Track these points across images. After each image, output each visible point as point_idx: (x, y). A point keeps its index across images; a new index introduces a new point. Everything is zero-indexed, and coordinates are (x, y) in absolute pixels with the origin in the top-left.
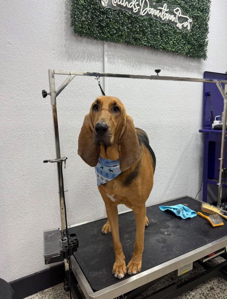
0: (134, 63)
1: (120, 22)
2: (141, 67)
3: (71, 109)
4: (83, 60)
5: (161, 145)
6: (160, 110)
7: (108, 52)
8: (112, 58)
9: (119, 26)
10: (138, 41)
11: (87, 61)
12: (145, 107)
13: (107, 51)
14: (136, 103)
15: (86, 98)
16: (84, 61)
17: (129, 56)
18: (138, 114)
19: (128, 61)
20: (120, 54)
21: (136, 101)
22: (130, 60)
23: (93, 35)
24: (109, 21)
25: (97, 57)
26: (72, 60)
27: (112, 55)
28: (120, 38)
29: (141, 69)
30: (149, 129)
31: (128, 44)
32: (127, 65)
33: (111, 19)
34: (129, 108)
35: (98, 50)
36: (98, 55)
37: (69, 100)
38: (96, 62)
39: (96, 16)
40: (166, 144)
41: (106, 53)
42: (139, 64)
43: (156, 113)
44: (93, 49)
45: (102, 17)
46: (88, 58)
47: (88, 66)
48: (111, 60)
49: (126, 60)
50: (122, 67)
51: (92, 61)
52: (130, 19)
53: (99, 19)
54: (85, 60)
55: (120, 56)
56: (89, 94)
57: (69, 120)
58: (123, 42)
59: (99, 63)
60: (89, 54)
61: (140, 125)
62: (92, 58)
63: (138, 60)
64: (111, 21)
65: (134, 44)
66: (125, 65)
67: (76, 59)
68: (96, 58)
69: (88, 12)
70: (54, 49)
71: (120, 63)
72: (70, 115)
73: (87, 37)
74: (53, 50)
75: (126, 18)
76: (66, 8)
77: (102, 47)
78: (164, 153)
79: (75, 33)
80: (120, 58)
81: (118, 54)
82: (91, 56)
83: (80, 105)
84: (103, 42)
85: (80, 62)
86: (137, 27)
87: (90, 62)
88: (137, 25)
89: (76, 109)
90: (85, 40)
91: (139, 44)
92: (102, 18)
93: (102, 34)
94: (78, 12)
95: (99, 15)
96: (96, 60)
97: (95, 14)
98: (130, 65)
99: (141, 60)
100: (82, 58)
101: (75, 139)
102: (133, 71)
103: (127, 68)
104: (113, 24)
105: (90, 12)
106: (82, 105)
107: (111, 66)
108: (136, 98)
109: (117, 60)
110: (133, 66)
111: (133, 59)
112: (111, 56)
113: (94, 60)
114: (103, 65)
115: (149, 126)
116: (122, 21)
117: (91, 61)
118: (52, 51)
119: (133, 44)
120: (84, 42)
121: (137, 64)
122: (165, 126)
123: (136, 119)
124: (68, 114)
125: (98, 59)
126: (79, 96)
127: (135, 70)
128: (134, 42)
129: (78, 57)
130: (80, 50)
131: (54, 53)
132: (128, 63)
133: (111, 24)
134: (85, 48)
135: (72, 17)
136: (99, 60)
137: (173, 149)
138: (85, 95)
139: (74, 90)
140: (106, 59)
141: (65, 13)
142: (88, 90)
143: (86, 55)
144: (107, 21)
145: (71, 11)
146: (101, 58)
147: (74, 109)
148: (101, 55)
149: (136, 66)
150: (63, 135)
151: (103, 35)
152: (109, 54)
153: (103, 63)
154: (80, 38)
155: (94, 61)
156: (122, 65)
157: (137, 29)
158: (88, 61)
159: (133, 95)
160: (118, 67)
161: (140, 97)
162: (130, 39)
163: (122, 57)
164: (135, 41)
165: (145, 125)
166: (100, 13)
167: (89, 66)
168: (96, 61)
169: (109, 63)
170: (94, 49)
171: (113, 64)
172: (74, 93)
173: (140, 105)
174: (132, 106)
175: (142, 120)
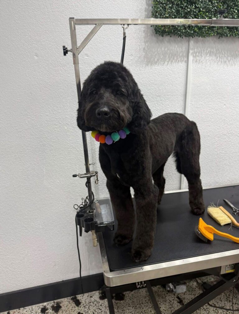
0: (227, 58)
1: (212, 10)
2: (235, 63)
4: (163, 63)
7: (195, 49)
8: (198, 56)
9: (210, 16)
10: (234, 31)
11: (167, 64)
12: (236, 111)
13: (193, 48)
14: (225, 106)
15: (164, 106)
16: (165, 64)
17: (220, 51)
18: (226, 119)
19: (219, 56)
20: (209, 49)
21: (225, 105)
22: (221, 55)
23: (177, 32)
24: (198, 12)
25: (180, 57)
26: (151, 65)
27: (199, 53)
28: (210, 31)
29: (235, 64)
31: (220, 36)
32: (217, 62)
33: (201, 9)
34: (215, 113)
35: (182, 48)
36: (181, 54)
38: (178, 64)
39: (182, 8)
41: (191, 51)
42: (233, 59)
44: (175, 49)
45: (189, 8)
46: (169, 60)
47: (168, 69)
48: (198, 58)
49: (216, 56)
50: (210, 65)
52: (226, 3)
53: (186, 11)
54: (166, 62)
55: (208, 52)
56: (167, 100)
58: (214, 35)
59: (182, 63)
60: (170, 55)
61: (228, 132)
62: (174, 59)
63: (232, 54)
64: (201, 11)
65: (229, 35)
66: (215, 62)
67: (156, 63)
68: (179, 59)
69: (172, 6)
70: (132, 55)
71: (208, 61)
73: (170, 36)
74: (130, 55)
75: (221, 3)
76: (147, 4)
77: (187, 45)
79: (156, 33)
80: (209, 54)
81: (207, 50)
82: (173, 57)
84: (189, 39)
85: (159, 65)
86: (235, 12)
88: (234, 10)
90: (167, 38)
91: (235, 34)
92: (189, 10)
93: (189, 29)
94: (161, 8)
95: (186, 6)
96: (179, 61)
97: (181, 6)
98: (221, 61)
99: (237, 53)
100: (162, 61)
103: (216, 66)
104: (203, 14)
105: (174, 4)
107: (197, 66)
108: (225, 101)
109: (205, 58)
110: (225, 62)
111: (225, 53)
112: (197, 54)
113: (176, 61)
114: (186, 65)
116: (216, 8)
117: (173, 63)
118: (130, 57)
119: (227, 36)
120: (166, 42)
121: (231, 59)
123: (223, 126)
125: (181, 59)
126: (156, 104)
127: (227, 66)
128: (229, 33)
129: (158, 60)
130: (160, 52)
131: (131, 60)
132: (218, 59)
133: (200, 14)
134: (166, 49)
135: (153, 15)
136: (182, 61)
138: (164, 102)
139: (152, 98)
140: (191, 58)
141: (145, 11)
142: (166, 97)
143: (167, 57)
144: (196, 12)
145: (152, 7)
146: (185, 58)
148: (185, 54)
149: (229, 61)
151: (189, 31)
152: (195, 51)
153: (187, 64)
154: (161, 38)
155: (176, 63)
156: (210, 63)
157: (235, 15)
158: (170, 63)
159: (222, 97)
160: (205, 66)
161: (230, 99)
162: (223, 31)
163: (212, 53)
164: (231, 32)
165: (234, 132)
166: (187, 4)
167: (170, 68)
168: (178, 62)
169: (194, 62)
170: (177, 48)
171: (199, 63)
172: (151, 101)
173: (230, 108)
174: (218, 111)
175: (230, 127)
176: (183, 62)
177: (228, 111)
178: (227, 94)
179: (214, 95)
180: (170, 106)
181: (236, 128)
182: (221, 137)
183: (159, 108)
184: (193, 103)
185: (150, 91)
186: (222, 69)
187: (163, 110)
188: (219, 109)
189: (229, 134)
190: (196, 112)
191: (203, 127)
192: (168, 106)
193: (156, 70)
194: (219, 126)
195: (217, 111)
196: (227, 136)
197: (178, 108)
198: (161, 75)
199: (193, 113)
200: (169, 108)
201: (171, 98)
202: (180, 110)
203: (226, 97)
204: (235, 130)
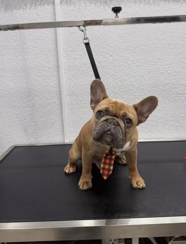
3: (13, 69)
5: (160, 119)
6: (158, 66)
11: (30, 7)
12: (128, 64)
14: (111, 58)
15: (33, 55)
18: (116, 74)
21: (111, 56)
30: (135, 96)
32: (94, 3)
37: (10, 58)
38: (44, 6)
40: (170, 119)
43: (150, 72)
46: (32, 2)
47: (32, 12)
50: (86, 6)
51: (38, 5)
56: (36, 49)
57: (12, 83)
59: (48, 6)
61: (120, 90)
66: (91, 3)
72: (13, 77)
78: (165, 132)
83: (24, 64)
87: (35, 7)
89: (20, 68)
96: (44, 2)
98: (100, 2)
101: (21, 106)
102: (105, 10)
103: (94, 8)
106: (27, 63)
107: (68, 8)
108: (111, 51)
115: (135, 91)
122: (168, 92)
123: (112, 82)
124: (10, 75)
126: (23, 53)
136: (48, 3)
137: (183, 127)
138: (32, 50)
139: (16, 46)
142: (34, 45)
147: (18, 70)
150: (6, 100)
155: (41, 6)
156: (85, 4)
158: (33, 6)
159: (106, 46)
160: (80, 8)
161: (119, 49)
165: (128, 90)
167: (34, 12)
168: (44, 4)
169: (64, 4)
171: (70, 5)
172: (16, 49)
173: (119, 60)
174: (104, 63)
175: (122, 83)
176: (50, 4)
177: (118, 64)
178: (113, 43)
179: (96, 43)
180: (40, 55)
181: (131, 85)
182: (111, 95)
183: (27, 58)
184: (68, 53)
185: (13, 37)
186: (103, 12)
187: (32, 60)
188: (104, 61)
189: (121, 92)
190: (74, 64)
191: (85, 82)
192: (38, 56)
193: (18, 14)
194: (107, 82)
195: (102, 64)
196: (120, 94)
197: (50, 59)
198: (24, 19)
199: (70, 64)
200: (38, 57)
201: (40, 46)
202: (53, 61)
203: (111, 46)
204: (129, 88)
